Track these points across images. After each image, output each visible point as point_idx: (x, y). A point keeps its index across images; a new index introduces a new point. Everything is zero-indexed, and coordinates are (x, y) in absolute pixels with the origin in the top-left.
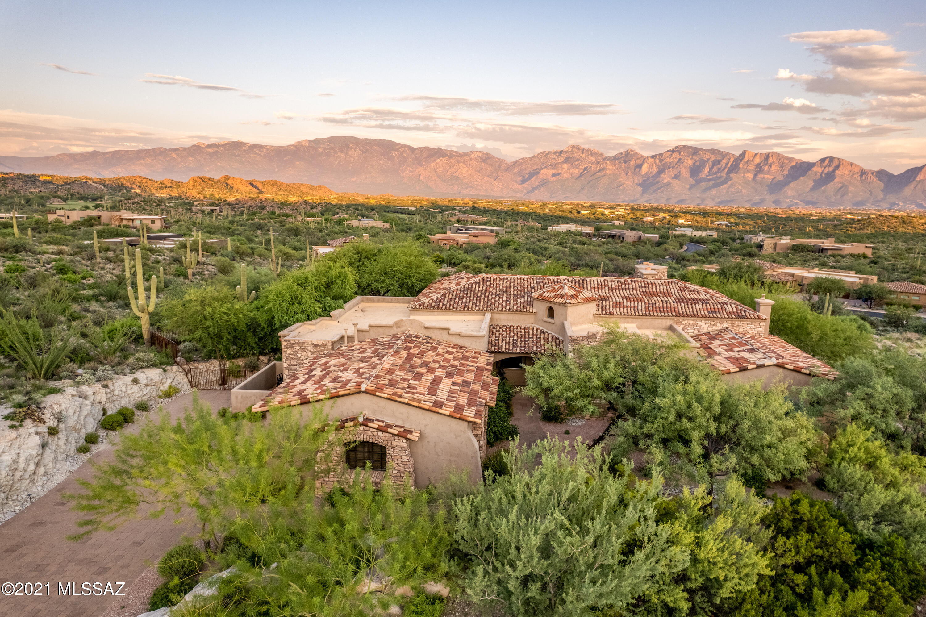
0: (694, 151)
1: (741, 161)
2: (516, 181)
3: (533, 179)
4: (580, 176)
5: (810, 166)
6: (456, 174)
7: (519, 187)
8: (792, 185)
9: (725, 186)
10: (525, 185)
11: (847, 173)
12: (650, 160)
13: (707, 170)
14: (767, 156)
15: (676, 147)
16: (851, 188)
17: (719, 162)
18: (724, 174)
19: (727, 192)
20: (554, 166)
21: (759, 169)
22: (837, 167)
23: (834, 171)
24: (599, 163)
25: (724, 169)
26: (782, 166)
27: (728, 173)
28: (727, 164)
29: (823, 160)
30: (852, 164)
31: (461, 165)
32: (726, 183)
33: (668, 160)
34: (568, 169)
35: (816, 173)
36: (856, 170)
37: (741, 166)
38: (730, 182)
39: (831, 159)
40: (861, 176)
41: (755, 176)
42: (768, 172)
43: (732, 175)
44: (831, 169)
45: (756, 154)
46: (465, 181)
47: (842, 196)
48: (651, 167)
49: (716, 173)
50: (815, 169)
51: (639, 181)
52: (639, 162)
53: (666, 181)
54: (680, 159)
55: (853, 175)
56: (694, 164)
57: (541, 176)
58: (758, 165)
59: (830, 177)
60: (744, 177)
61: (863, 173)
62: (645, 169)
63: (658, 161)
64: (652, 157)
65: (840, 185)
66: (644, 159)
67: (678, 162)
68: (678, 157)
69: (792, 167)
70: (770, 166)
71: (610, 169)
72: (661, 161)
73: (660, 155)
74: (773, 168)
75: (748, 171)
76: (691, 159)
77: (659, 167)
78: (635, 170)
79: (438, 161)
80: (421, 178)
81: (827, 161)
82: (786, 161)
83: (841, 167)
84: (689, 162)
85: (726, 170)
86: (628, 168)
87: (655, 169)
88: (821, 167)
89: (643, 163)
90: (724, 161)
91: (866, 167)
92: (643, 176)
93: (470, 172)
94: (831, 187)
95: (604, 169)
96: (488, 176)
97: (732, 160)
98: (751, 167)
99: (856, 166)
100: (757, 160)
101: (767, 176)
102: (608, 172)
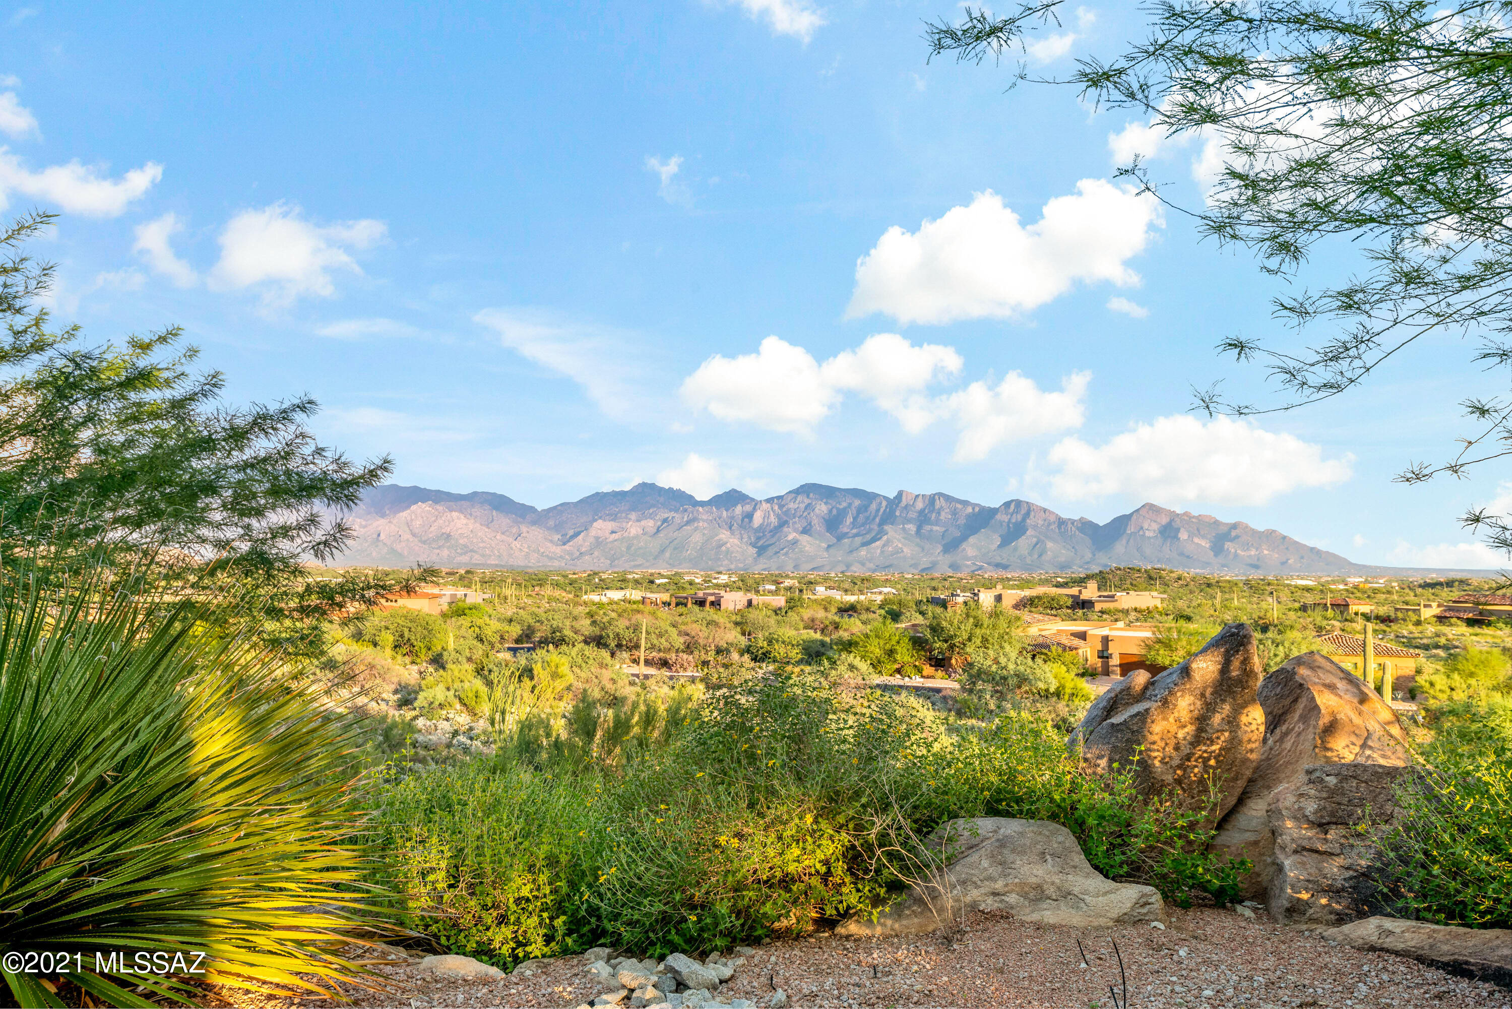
0: (827, 492)
1: (897, 506)
2: (551, 541)
3: (581, 537)
4: (658, 531)
5: (992, 512)
6: (447, 530)
7: (558, 550)
8: (972, 540)
9: (878, 543)
10: (567, 547)
11: (1040, 522)
12: (765, 506)
13: (849, 520)
14: (932, 499)
15: (802, 486)
16: (1050, 545)
17: (866, 508)
18: (875, 527)
19: (882, 552)
20: (614, 516)
21: (923, 518)
22: (1028, 514)
23: (1024, 520)
24: (686, 510)
25: (874, 519)
26: (955, 513)
27: (880, 524)
28: (878, 510)
29: (1007, 504)
30: (1045, 510)
32: (879, 539)
33: (791, 505)
34: (638, 521)
35: (1001, 523)
36: (1052, 518)
37: (898, 513)
38: (885, 538)
39: (1018, 503)
40: (1059, 527)
41: (919, 529)
42: (937, 523)
43: (886, 527)
44: (1019, 517)
45: (917, 496)
46: (461, 541)
47: (1040, 556)
48: (766, 516)
49: (863, 525)
50: (999, 517)
51: (749, 538)
52: (748, 508)
53: (790, 537)
54: (809, 504)
55: (1049, 524)
56: (830, 511)
57: (593, 532)
58: (921, 512)
59: (1019, 529)
60: (904, 529)
61: (1061, 522)
62: (758, 519)
63: (776, 507)
64: (769, 501)
65: (1035, 540)
66: (756, 504)
67: (806, 508)
68: (807, 501)
69: (969, 516)
70: (939, 513)
71: (704, 521)
72: (781, 507)
73: (779, 498)
74: (943, 516)
75: (909, 521)
76: (826, 503)
77: (778, 516)
78: (742, 520)
79: (414, 507)
80: (382, 537)
81: (1013, 506)
82: (959, 506)
83: (1032, 514)
84: (822, 508)
85: (877, 520)
86: (733, 518)
87: (773, 520)
88: (1006, 514)
89: (754, 509)
90: (874, 506)
91: (1064, 515)
92: (757, 530)
93: (471, 527)
94: (1023, 544)
95: (695, 520)
96: (503, 533)
97: (884, 503)
98: (913, 515)
99: (1051, 513)
100: (920, 505)
101: (935, 528)
102: (701, 524)
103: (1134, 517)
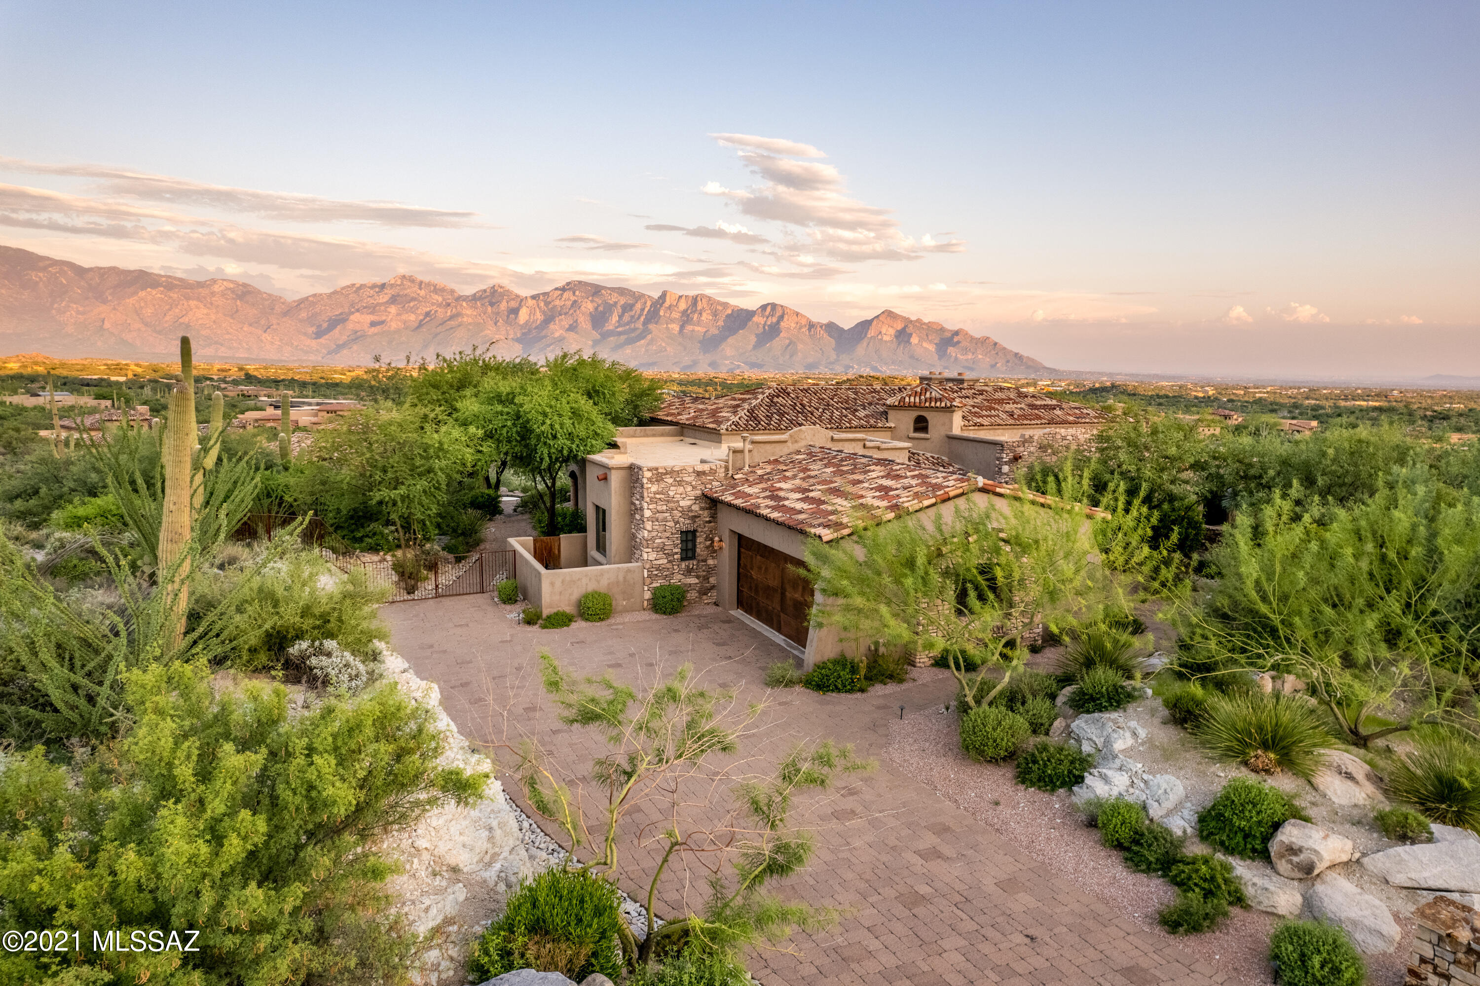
0: (595, 290)
1: (661, 305)
2: (305, 334)
3: (337, 331)
4: (420, 325)
5: (750, 314)
6: (185, 320)
7: (314, 343)
8: (731, 340)
9: (642, 342)
10: (322, 340)
11: (793, 325)
12: (531, 302)
13: (615, 318)
14: (695, 300)
15: (568, 284)
16: (800, 346)
17: (631, 307)
18: (639, 325)
19: (647, 351)
20: (372, 309)
21: (686, 318)
22: (782, 317)
23: (778, 322)
24: (449, 305)
25: (639, 318)
26: (715, 314)
27: (644, 324)
28: (643, 310)
29: (764, 307)
30: (797, 314)
31: (193, 303)
32: (644, 338)
33: (557, 302)
34: (398, 314)
35: (758, 325)
36: (804, 322)
37: (662, 313)
38: (649, 337)
39: (774, 306)
40: (810, 330)
41: (682, 327)
42: (699, 323)
43: (651, 326)
44: (775, 320)
45: (680, 297)
46: (204, 333)
47: (791, 356)
48: (532, 313)
49: (628, 323)
50: (756, 319)
51: (515, 333)
52: (513, 304)
53: (557, 335)
54: (575, 302)
55: (800, 328)
56: (596, 309)
57: (350, 326)
58: (684, 312)
59: (773, 331)
60: (667, 328)
61: (811, 326)
62: (523, 315)
63: (542, 304)
64: (533, 297)
65: (787, 341)
66: (522, 301)
67: (572, 306)
68: (573, 298)
69: (728, 316)
70: (701, 314)
71: (468, 316)
72: (547, 304)
73: (545, 294)
74: (705, 317)
75: (673, 321)
76: (592, 301)
77: (544, 313)
78: (508, 317)
79: (142, 294)
80: (107, 325)
81: (769, 309)
82: (720, 308)
83: (786, 317)
84: (589, 306)
85: (642, 319)
86: (498, 313)
87: (539, 317)
88: (763, 316)
89: (520, 307)
90: (638, 306)
91: (815, 319)
92: (522, 327)
93: (213, 317)
94: (777, 344)
95: (458, 315)
96: (251, 325)
97: (649, 304)
98: (676, 315)
99: (803, 316)
100: (683, 306)
101: (697, 328)
102: (465, 319)
103: (875, 322)
